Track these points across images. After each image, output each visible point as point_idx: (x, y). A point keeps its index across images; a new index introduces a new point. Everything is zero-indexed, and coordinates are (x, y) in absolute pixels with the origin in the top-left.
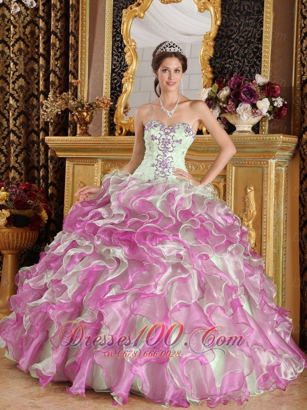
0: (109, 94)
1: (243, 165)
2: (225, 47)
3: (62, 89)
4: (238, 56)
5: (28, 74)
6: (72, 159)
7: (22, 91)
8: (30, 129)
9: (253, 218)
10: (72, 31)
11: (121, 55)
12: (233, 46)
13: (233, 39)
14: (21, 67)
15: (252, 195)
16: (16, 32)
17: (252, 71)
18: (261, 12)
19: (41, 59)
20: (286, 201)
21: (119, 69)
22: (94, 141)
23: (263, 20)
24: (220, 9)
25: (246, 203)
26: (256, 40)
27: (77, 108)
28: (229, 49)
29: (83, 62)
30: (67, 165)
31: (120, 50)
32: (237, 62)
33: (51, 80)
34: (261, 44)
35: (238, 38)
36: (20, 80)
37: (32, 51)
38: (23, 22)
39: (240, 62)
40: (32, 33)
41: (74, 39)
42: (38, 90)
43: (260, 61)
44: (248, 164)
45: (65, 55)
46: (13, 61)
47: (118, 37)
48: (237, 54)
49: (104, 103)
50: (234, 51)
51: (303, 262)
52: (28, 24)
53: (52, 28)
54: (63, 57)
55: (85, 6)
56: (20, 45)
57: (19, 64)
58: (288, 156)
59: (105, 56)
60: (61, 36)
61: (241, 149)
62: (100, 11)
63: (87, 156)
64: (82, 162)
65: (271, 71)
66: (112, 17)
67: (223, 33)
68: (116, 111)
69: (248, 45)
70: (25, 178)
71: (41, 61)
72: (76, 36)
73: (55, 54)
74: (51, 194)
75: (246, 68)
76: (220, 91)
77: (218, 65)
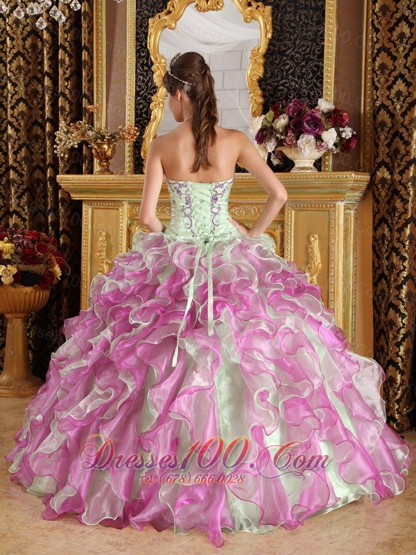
0: (134, 122)
1: (305, 209)
2: (277, 65)
3: (74, 115)
4: (294, 77)
5: (30, 97)
6: (90, 202)
7: (23, 118)
8: (34, 164)
9: (318, 272)
10: (85, 45)
11: (147, 75)
12: (288, 64)
13: (287, 56)
14: (21, 89)
15: (316, 244)
16: (14, 46)
17: (312, 93)
18: (321, 22)
19: (46, 78)
20: (355, 250)
21: (145, 91)
22: (119, 180)
23: (324, 32)
24: (270, 19)
25: (308, 254)
26: (315, 57)
27: (95, 140)
28: (282, 68)
29: (100, 82)
30: (84, 209)
31: (146, 68)
32: (293, 84)
33: (60, 105)
34: (323, 62)
35: (294, 54)
36: (20, 104)
37: (34, 69)
38: (22, 33)
39: (297, 83)
40: (34, 46)
41: (88, 54)
42: (43, 116)
43: (322, 82)
44: (311, 207)
45: (77, 74)
46: (11, 81)
47: (143, 52)
48: (293, 74)
49: (129, 133)
50: (289, 70)
51: (379, 323)
52: (28, 36)
53: (60, 41)
54: (74, 77)
55: (100, 14)
56: (19, 61)
57: (19, 85)
58: (359, 196)
59: (127, 76)
60: (72, 50)
61: (303, 190)
62: (119, 19)
63: (109, 198)
64: (103, 205)
65: (334, 94)
66: (135, 27)
67: (275, 48)
68: (144, 143)
69: (307, 63)
70: (30, 224)
71: (47, 81)
72: (90, 50)
73: (65, 73)
74: (64, 244)
75: (304, 90)
76: (276, 120)
77: (269, 87)
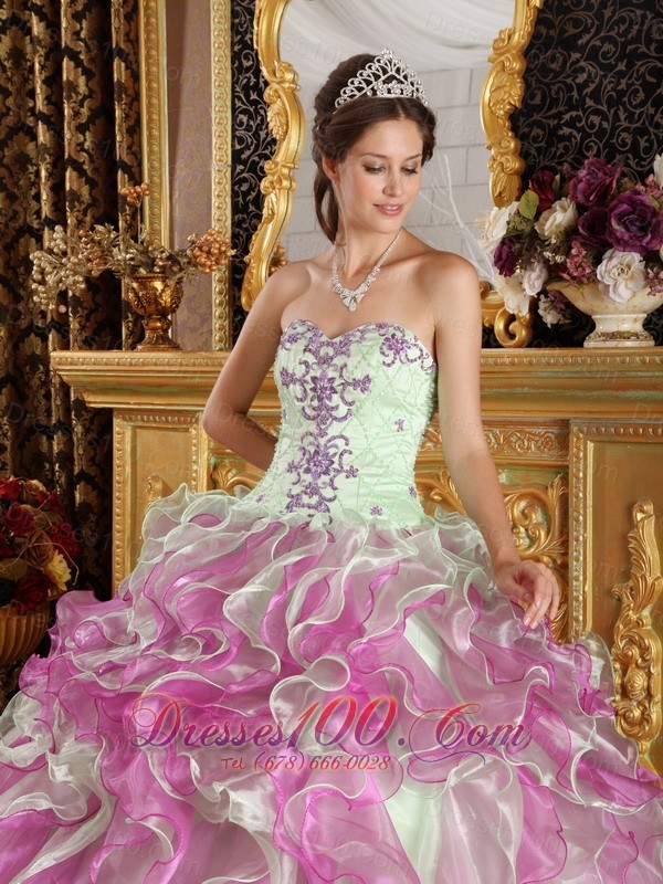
0: (229, 223)
1: (619, 439)
2: (557, 74)
3: (101, 211)
4: (598, 101)
6: (128, 414)
8: (24, 323)
9: (655, 600)
10: (118, 45)
11: (257, 111)
12: (582, 70)
13: (581, 49)
15: (648, 529)
17: (643, 144)
19: (41, 128)
21: (252, 152)
22: (181, 365)
25: (631, 554)
26: (653, 47)
27: (134, 269)
28: (569, 81)
29: (155, 133)
30: (116, 429)
31: (254, 96)
32: (596, 119)
33: (68, 188)
35: (598, 43)
37: (19, 107)
39: (605, 118)
40: (17, 55)
41: (127, 68)
42: (38, 213)
45: (103, 115)
47: (247, 58)
48: (595, 96)
49: (209, 253)
50: (586, 84)
52: (3, 30)
53: (65, 39)
54: (97, 121)
59: (213, 115)
60: (92, 60)
64: (155, 421)
67: (552, 32)
68: (247, 275)
69: (630, 66)
70: (13, 459)
71: (42, 134)
72: (131, 58)
73: (76, 114)
74: (83, 504)
75: (624, 135)
76: (544, 214)
77: (536, 131)
